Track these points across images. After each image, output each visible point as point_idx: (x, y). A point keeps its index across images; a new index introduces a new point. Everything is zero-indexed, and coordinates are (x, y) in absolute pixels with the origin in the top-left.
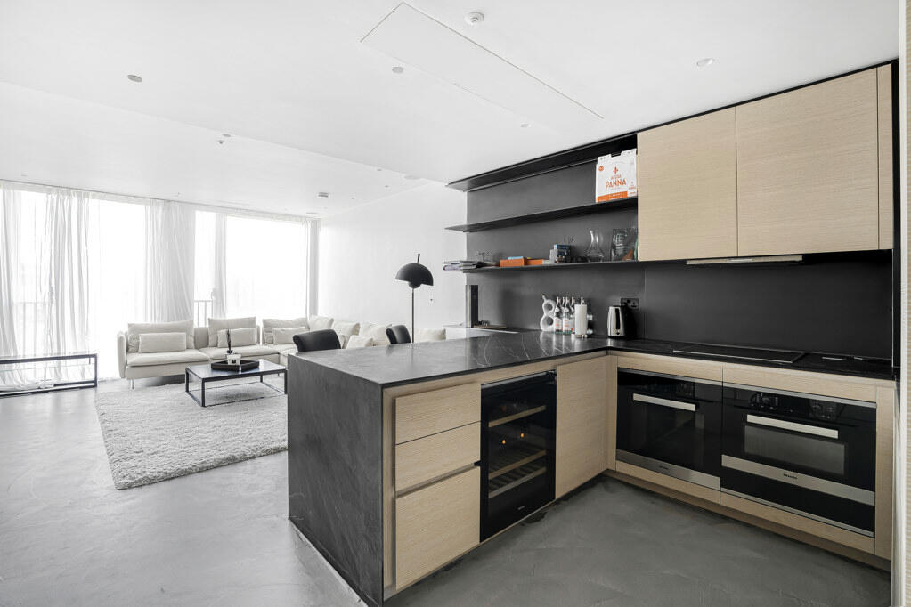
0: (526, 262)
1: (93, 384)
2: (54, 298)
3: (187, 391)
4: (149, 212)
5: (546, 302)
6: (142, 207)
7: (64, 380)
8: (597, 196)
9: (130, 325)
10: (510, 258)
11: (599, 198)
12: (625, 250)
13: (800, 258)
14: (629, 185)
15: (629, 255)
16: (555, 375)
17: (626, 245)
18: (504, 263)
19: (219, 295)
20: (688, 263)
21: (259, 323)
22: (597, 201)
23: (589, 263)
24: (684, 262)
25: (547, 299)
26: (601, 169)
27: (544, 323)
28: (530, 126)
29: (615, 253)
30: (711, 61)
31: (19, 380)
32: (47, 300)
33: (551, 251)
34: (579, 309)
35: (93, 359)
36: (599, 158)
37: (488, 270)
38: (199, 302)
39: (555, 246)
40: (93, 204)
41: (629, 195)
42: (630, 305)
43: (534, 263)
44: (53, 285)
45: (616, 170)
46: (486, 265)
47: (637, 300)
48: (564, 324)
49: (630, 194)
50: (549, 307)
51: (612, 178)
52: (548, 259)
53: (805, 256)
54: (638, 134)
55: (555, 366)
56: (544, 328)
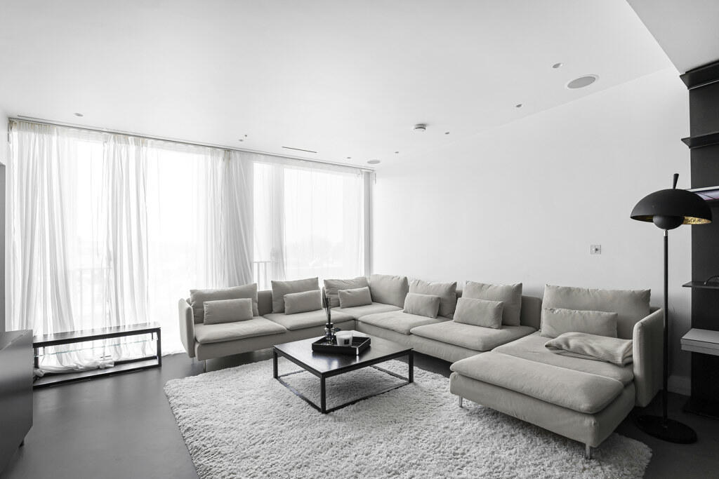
1: (155, 362)
2: (112, 263)
3: (276, 376)
4: (209, 163)
6: (202, 157)
7: (124, 357)
9: (192, 292)
19: (278, 255)
21: (321, 285)
31: (76, 359)
32: (105, 265)
35: (155, 334)
38: (258, 263)
40: (151, 153)
44: (111, 249)
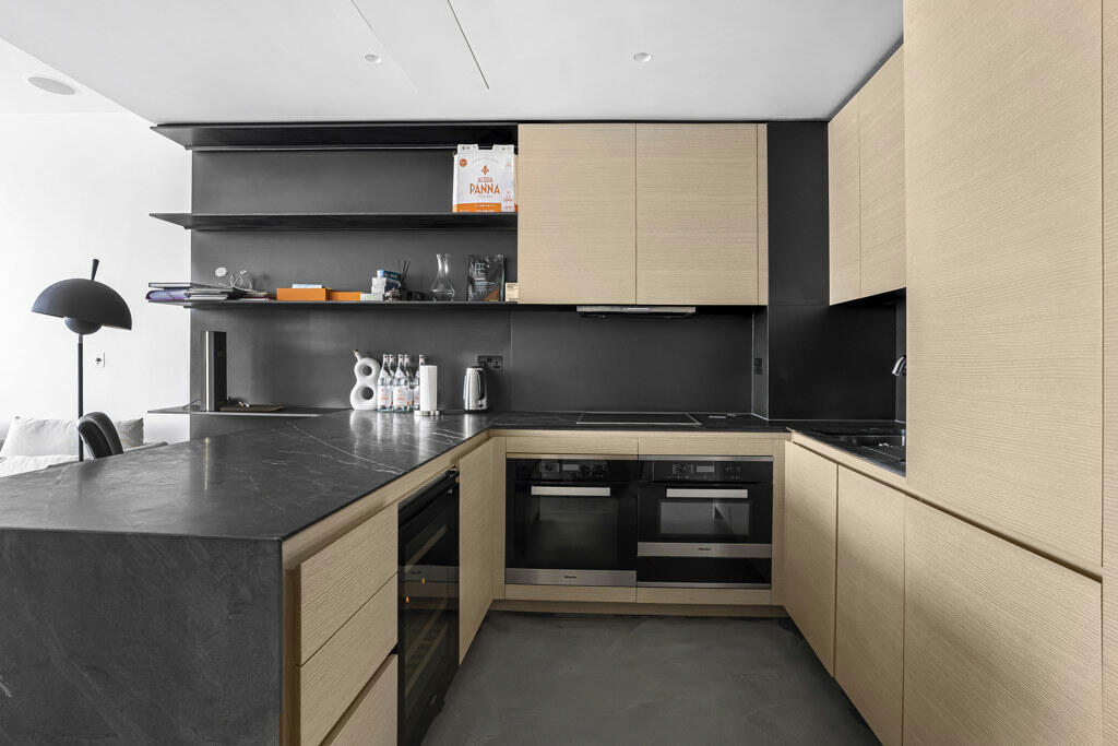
0: (329, 294)
5: (361, 362)
8: (455, 203)
10: (295, 286)
11: (458, 205)
12: (488, 287)
13: (693, 310)
14: (504, 194)
15: (494, 295)
16: (458, 474)
17: (489, 279)
18: (283, 295)
20: (579, 309)
22: (455, 210)
23: (435, 301)
24: (572, 308)
25: (363, 357)
26: (463, 163)
27: (357, 398)
28: (379, 61)
29: (473, 291)
30: (648, 58)
33: (374, 280)
34: (426, 373)
36: (460, 147)
37: (248, 304)
39: (380, 273)
41: (503, 210)
42: (491, 365)
43: (343, 298)
45: (485, 170)
46: (244, 295)
47: (501, 358)
48: (395, 397)
49: (507, 208)
50: (367, 371)
51: (480, 180)
52: (370, 292)
53: (699, 308)
54: (520, 125)
55: (455, 460)
56: (357, 404)
